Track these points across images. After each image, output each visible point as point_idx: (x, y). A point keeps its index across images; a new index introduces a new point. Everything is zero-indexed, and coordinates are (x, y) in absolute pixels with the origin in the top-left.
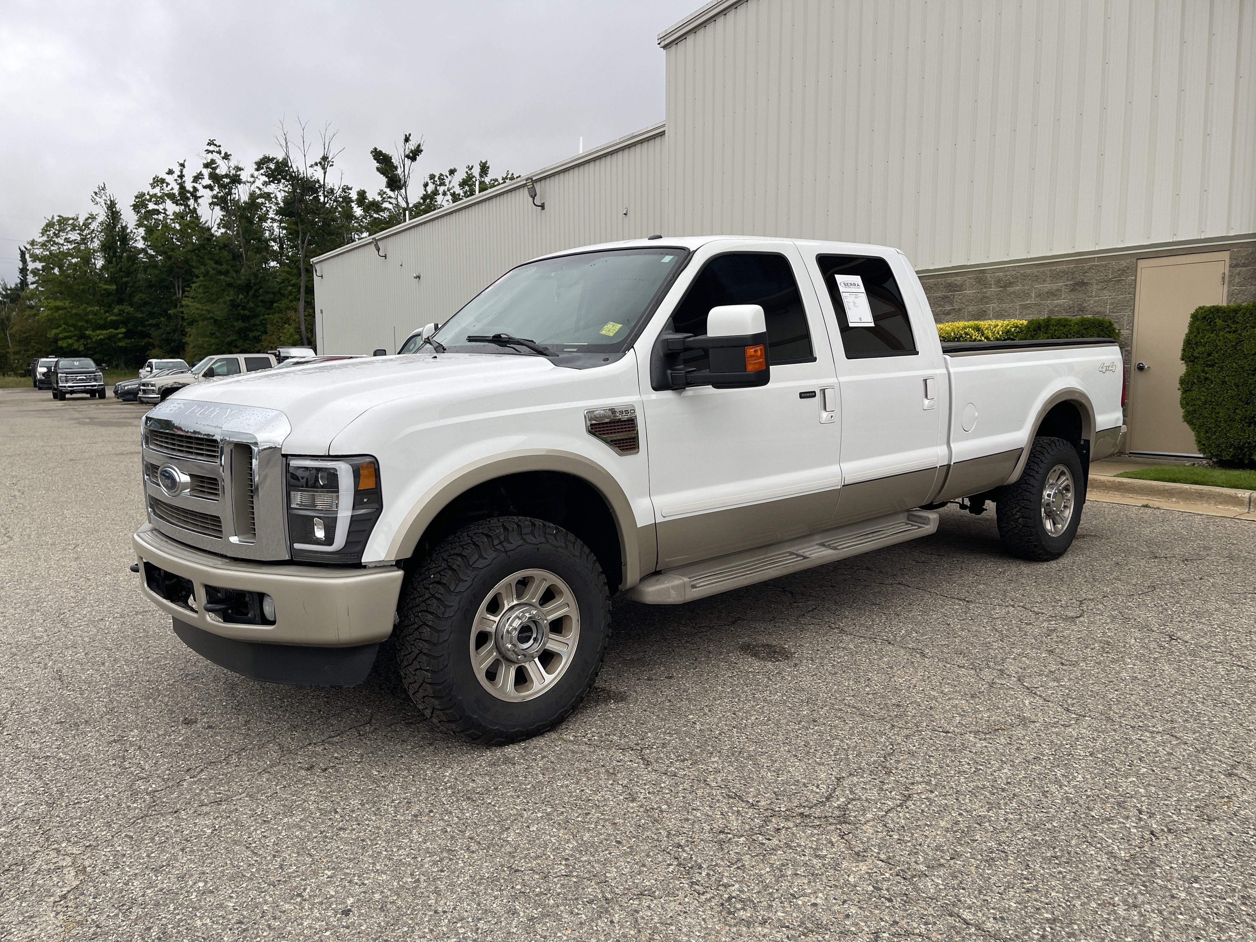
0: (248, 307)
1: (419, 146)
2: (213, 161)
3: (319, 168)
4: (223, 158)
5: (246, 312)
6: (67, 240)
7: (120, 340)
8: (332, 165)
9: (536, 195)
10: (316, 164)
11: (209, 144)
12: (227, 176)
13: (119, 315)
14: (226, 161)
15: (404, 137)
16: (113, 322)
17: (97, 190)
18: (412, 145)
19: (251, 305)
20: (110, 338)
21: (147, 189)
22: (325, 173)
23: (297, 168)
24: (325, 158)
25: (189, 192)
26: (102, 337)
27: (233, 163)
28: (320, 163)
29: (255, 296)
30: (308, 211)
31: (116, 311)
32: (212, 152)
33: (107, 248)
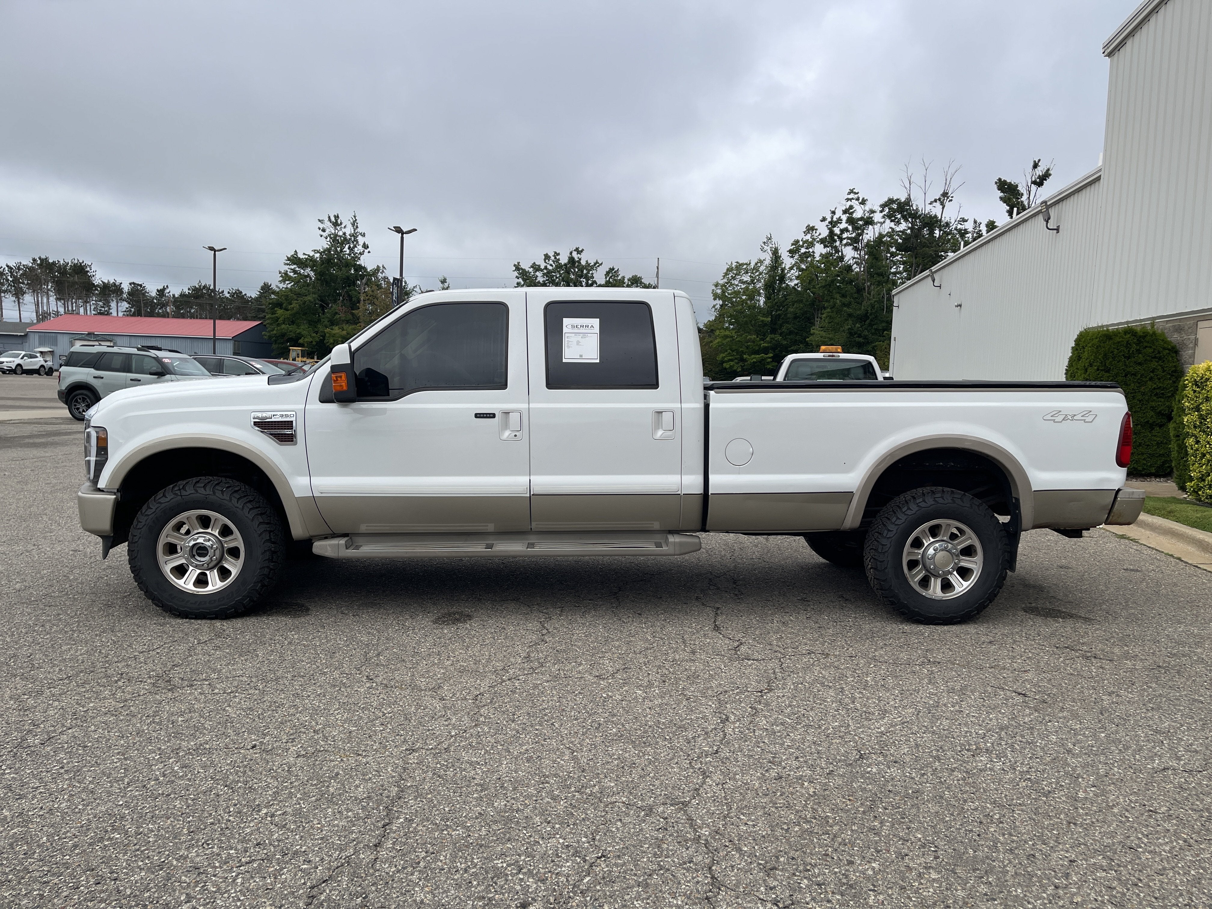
0: (862, 335)
1: (1048, 170)
2: (851, 207)
3: (938, 204)
4: (860, 203)
5: (861, 340)
6: (741, 282)
7: (768, 363)
8: (951, 200)
9: (1049, 218)
10: (935, 201)
11: (849, 193)
12: (861, 219)
13: (771, 342)
14: (862, 206)
15: (1032, 164)
16: (765, 348)
17: (765, 240)
18: (1040, 171)
19: (866, 333)
20: (762, 360)
21: (801, 236)
22: (943, 208)
23: (917, 205)
24: (945, 194)
25: (836, 235)
26: (755, 360)
27: (867, 208)
28: (939, 199)
29: (870, 325)
30: (924, 245)
31: (768, 339)
32: (851, 200)
33: (769, 286)
